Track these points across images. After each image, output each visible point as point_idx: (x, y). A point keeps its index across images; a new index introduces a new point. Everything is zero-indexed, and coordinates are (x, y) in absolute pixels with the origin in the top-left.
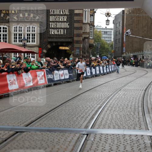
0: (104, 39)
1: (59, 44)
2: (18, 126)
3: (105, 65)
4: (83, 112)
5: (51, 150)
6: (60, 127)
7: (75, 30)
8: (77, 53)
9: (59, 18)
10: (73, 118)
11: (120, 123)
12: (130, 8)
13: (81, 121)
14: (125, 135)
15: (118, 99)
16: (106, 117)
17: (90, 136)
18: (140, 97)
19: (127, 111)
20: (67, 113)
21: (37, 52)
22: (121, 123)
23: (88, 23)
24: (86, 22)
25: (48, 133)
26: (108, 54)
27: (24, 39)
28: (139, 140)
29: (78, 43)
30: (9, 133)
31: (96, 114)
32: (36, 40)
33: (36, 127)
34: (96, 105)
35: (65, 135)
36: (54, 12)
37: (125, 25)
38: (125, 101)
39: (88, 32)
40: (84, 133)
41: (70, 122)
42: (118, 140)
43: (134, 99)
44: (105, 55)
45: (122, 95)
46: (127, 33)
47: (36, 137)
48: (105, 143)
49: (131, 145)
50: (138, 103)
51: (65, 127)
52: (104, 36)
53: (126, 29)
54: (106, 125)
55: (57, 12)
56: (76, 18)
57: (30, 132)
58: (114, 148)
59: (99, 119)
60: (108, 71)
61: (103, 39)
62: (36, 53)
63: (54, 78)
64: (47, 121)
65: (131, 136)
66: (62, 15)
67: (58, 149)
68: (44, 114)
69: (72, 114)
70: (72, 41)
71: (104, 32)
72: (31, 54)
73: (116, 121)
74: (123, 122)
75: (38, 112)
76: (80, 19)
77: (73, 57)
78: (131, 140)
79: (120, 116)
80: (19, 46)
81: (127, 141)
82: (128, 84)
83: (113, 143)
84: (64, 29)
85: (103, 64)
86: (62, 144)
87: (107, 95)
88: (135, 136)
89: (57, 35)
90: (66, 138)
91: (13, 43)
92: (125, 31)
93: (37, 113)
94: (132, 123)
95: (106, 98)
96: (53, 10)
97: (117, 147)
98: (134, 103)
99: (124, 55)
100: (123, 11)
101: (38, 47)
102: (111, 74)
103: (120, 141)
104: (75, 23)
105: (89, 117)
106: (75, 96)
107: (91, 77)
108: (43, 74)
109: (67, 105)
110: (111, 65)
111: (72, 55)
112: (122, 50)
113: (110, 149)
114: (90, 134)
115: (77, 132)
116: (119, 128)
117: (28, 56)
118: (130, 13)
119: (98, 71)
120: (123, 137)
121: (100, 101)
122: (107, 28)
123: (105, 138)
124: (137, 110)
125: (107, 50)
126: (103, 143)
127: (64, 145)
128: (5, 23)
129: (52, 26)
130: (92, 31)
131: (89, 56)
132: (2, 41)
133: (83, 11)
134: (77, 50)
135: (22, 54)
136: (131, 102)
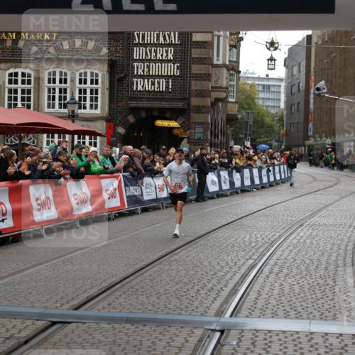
0: (263, 102)
1: (156, 114)
2: (57, 308)
3: (264, 166)
4: (212, 278)
6: (156, 312)
7: (193, 82)
8: (197, 136)
9: (156, 52)
10: (188, 290)
11: (302, 305)
12: (325, 31)
13: (206, 299)
14: (312, 333)
15: (295, 246)
16: (267, 289)
17: (228, 335)
18: (349, 242)
19: (318, 277)
20: (172, 278)
21: (104, 132)
22: (304, 304)
23: (224, 66)
24: (220, 62)
25: (128, 326)
26: (272, 140)
27: (73, 102)
28: (346, 345)
29: (199, 113)
30: (33, 324)
31: (242, 282)
32: (99, 103)
33: (99, 310)
34: (243, 261)
35: (168, 331)
36: (143, 39)
37: (312, 69)
38: (312, 253)
39: (224, 86)
40: (213, 328)
41: (179, 299)
42: (296, 345)
43: (335, 248)
44: (265, 143)
45: (304, 238)
46: (318, 89)
47: (98, 336)
48: (264, 352)
50: (345, 258)
51: (168, 313)
52: (262, 95)
53: (315, 80)
54: (267, 308)
55: (151, 37)
56: (196, 53)
57: (84, 323)
59: (251, 293)
60: (272, 179)
61: (260, 102)
62: (100, 135)
63: (142, 195)
64: (126, 298)
65: (327, 337)
66: (162, 46)
68: (119, 280)
69: (186, 280)
70: (186, 107)
71: (264, 86)
72: (87, 137)
73: (291, 300)
74: (309, 302)
75: (104, 276)
76: (205, 54)
77: (188, 145)
78: (326, 347)
79: (302, 287)
80: (60, 117)
81: (317, 349)
82: (319, 210)
83: (285, 353)
84: (167, 77)
85: (259, 163)
86: (162, 353)
87: (269, 237)
88: (337, 338)
89: (151, 92)
90: (171, 338)
91: (46, 110)
92: (312, 84)
93: (100, 278)
94: (329, 305)
95: (267, 245)
96: (141, 33)
98: (333, 258)
99: (311, 141)
100: (309, 37)
101: (106, 121)
102: (278, 188)
103: (301, 348)
104: (193, 64)
105: (227, 290)
106: (192, 239)
107: (231, 194)
108: (116, 184)
109: (173, 259)
110: (279, 165)
111: (185, 141)
112: (306, 130)
114: (229, 330)
115: (197, 325)
116: (299, 317)
117: (81, 140)
118: (324, 42)
119: (249, 180)
120: (308, 338)
121: (254, 251)
122: (270, 77)
123: (265, 339)
124: (342, 273)
125: (269, 131)
126: (260, 352)
129: (138, 71)
130: (234, 83)
131: (227, 143)
132: (19, 105)
133: (213, 36)
134: (199, 130)
135: (67, 136)
136: (326, 255)
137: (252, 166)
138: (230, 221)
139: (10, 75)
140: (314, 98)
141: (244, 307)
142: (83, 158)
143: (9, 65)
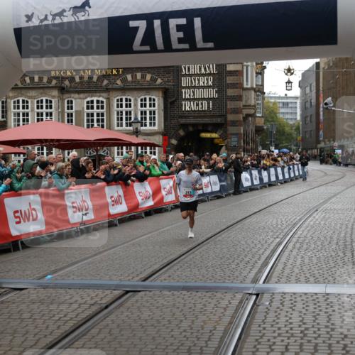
0: (284, 116)
1: (200, 128)
2: (129, 280)
3: (286, 165)
4: (248, 254)
5: (190, 324)
6: (205, 282)
7: (228, 102)
8: (233, 144)
9: (199, 80)
10: (230, 264)
11: (319, 273)
12: (330, 58)
13: (244, 270)
14: (328, 294)
15: (312, 227)
16: (291, 261)
17: (262, 297)
19: (331, 250)
20: (217, 254)
21: (161, 144)
22: (321, 272)
23: (252, 89)
24: (249, 86)
25: (184, 292)
26: (291, 145)
27: (136, 121)
29: (234, 126)
30: (112, 293)
31: (271, 256)
32: (157, 121)
33: (161, 281)
34: (272, 239)
35: (215, 296)
36: (189, 71)
37: (321, 89)
38: (326, 232)
39: (253, 104)
40: (250, 292)
41: (223, 271)
43: (344, 227)
44: (286, 147)
45: (319, 220)
46: (326, 104)
47: (162, 301)
48: (291, 310)
49: (340, 313)
51: (215, 282)
52: (282, 110)
53: (324, 97)
54: (291, 276)
55: (194, 69)
56: (230, 80)
57: (151, 291)
58: (309, 319)
59: (279, 264)
60: (292, 175)
61: (281, 116)
62: (158, 146)
64: (182, 271)
65: (339, 297)
66: (203, 75)
67: (204, 321)
68: (177, 257)
69: (228, 256)
70: (223, 122)
71: (283, 103)
72: (148, 148)
73: (310, 269)
74: (324, 269)
75: (165, 254)
76: (237, 80)
77: (226, 151)
78: (339, 305)
79: (319, 259)
80: (127, 134)
81: (332, 307)
82: (330, 199)
83: (307, 310)
84: (208, 99)
85: (281, 163)
86: (212, 313)
87: (291, 220)
88: (348, 297)
89: (196, 111)
90: (218, 301)
91: (116, 128)
92: (321, 100)
93: (162, 256)
94: (341, 272)
95: (290, 227)
96: (187, 66)
97: (314, 316)
98: (342, 235)
99: (322, 145)
100: (318, 64)
101: (163, 135)
103: (319, 306)
104: (228, 88)
105: (260, 263)
106: (231, 224)
107: (261, 188)
108: (171, 183)
109: (218, 239)
111: (224, 148)
112: (318, 136)
113: (301, 321)
114: (263, 293)
115: (238, 290)
116: (317, 282)
117: (144, 151)
118: (330, 67)
120: (325, 298)
121: (280, 231)
122: (288, 96)
123: (291, 300)
124: (350, 246)
125: (289, 138)
126: (287, 310)
127: (215, 315)
128: (100, 92)
129: (185, 95)
130: (260, 102)
131: (257, 148)
132: (96, 125)
133: (243, 66)
134: (234, 139)
135: (133, 148)
136: (337, 232)
137: (277, 166)
138: (261, 209)
139: (88, 102)
140: (323, 111)
141: (273, 275)
142: (145, 164)
143: (86, 95)
